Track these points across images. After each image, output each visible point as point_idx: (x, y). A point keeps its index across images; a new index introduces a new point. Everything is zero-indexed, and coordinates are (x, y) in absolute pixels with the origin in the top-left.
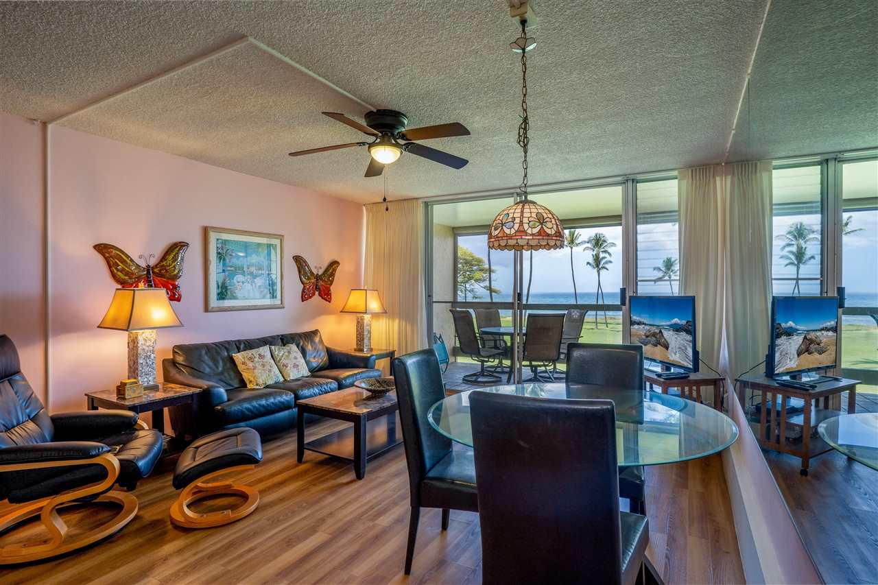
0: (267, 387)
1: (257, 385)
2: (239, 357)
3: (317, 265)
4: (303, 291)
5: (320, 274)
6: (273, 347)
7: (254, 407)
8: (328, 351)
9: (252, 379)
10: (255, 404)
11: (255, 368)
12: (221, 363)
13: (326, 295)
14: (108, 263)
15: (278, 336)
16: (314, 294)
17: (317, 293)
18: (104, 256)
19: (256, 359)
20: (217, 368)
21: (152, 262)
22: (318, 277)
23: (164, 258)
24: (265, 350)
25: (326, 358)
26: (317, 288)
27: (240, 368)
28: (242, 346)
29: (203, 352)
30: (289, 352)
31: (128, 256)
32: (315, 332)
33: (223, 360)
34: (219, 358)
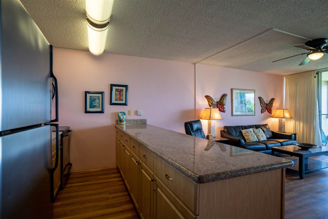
0: (254, 142)
1: (250, 141)
2: (244, 131)
3: (267, 100)
4: (262, 110)
5: (268, 103)
6: (254, 129)
7: (254, 148)
8: (272, 132)
9: (248, 139)
10: (254, 147)
11: (249, 135)
12: (238, 133)
13: (270, 111)
15: (254, 125)
16: (265, 111)
17: (267, 110)
18: (207, 99)
19: (249, 132)
20: (237, 134)
22: (267, 104)
23: (221, 99)
24: (251, 130)
25: (272, 134)
26: (267, 109)
27: (244, 135)
28: (243, 128)
29: (233, 129)
30: (259, 131)
31: (212, 99)
32: (267, 125)
33: (238, 132)
34: (237, 131)
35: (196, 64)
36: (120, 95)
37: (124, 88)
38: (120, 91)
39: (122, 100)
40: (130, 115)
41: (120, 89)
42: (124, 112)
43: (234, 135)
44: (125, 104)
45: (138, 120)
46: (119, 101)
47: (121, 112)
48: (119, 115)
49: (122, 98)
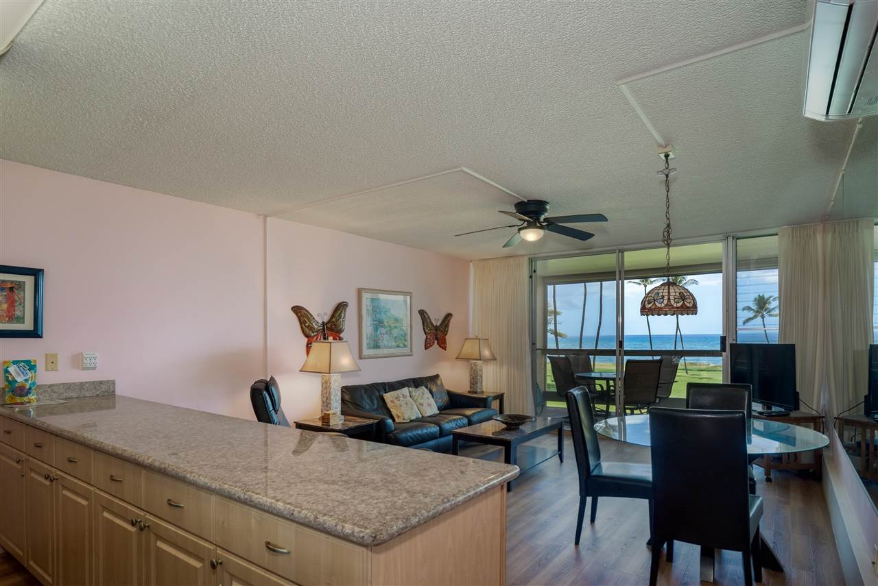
0: (411, 421)
1: (404, 419)
2: (388, 397)
3: (436, 319)
4: (426, 341)
5: (438, 325)
6: (410, 389)
7: (414, 435)
8: (450, 394)
9: (399, 415)
10: (414, 433)
11: (401, 406)
12: (376, 402)
13: (443, 344)
14: (300, 321)
15: (411, 379)
16: (434, 343)
17: (436, 342)
18: (297, 316)
19: (401, 399)
20: (374, 405)
21: (326, 319)
22: (436, 328)
23: (333, 316)
24: (405, 391)
25: (448, 399)
26: (436, 338)
27: (389, 405)
28: (387, 388)
29: (363, 392)
30: (423, 394)
31: (311, 315)
32: (437, 376)
33: (377, 399)
34: (374, 397)
35: (268, 219)
36: (12, 303)
37: (29, 281)
38: (11, 289)
39: (21, 320)
40: (52, 370)
41: (12, 282)
42: (28, 362)
43: (367, 407)
44: (35, 333)
45: (86, 383)
46: (9, 322)
47: (15, 362)
48: (6, 371)
49: (18, 313)
